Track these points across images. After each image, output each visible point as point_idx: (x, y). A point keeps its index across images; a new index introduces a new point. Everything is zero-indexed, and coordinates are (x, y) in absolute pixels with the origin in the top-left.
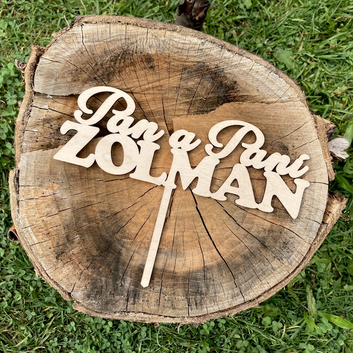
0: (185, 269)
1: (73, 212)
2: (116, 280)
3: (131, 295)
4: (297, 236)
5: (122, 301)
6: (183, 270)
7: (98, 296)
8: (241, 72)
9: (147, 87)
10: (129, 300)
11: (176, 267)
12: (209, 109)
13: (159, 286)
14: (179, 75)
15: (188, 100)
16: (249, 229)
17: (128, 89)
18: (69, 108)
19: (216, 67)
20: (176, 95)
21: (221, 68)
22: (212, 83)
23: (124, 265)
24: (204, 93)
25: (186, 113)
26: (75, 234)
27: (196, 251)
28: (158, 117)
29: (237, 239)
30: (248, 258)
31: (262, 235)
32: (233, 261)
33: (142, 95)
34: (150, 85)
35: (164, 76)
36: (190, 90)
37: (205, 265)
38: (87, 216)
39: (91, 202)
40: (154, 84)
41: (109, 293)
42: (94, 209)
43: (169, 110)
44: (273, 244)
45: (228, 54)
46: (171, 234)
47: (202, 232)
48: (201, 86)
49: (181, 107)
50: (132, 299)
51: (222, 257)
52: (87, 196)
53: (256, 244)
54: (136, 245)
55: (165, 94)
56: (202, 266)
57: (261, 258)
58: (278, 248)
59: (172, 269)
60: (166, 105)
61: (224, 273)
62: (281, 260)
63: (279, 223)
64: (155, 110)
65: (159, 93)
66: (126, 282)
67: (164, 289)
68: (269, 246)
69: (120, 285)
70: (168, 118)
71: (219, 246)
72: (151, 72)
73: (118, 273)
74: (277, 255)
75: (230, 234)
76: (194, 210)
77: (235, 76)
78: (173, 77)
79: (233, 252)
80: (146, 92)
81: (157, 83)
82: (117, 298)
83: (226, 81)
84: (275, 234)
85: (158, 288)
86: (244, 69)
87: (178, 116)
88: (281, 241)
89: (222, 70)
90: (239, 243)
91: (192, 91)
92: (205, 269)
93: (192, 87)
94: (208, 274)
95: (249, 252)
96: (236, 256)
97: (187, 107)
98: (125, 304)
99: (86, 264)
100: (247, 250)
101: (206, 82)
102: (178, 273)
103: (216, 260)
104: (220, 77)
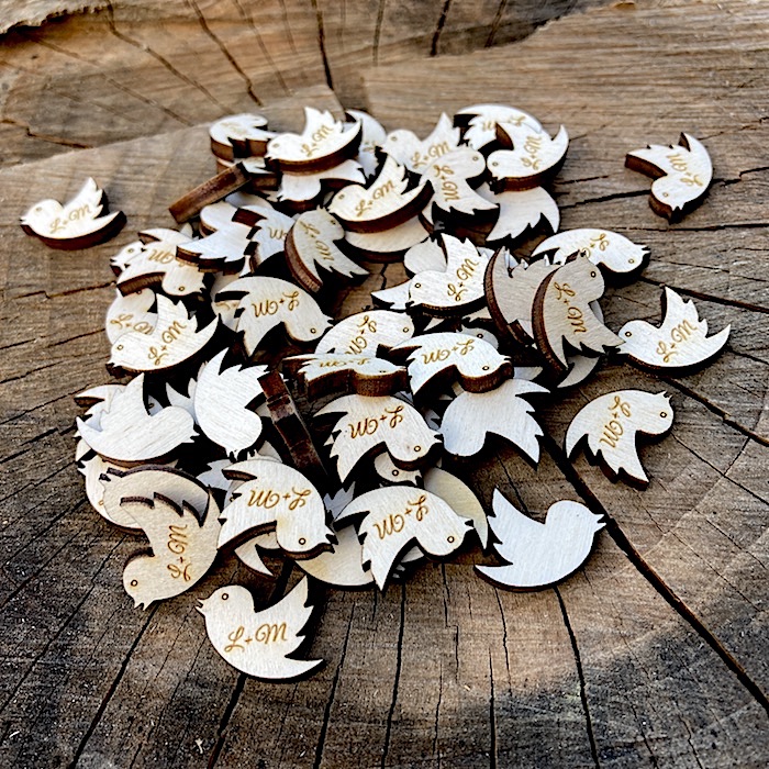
6: (447, 700)
20: (374, 17)
24: (478, 9)
51: (679, 607)
56: (569, 668)
65: (306, 15)
71: (648, 544)
103: (648, 627)
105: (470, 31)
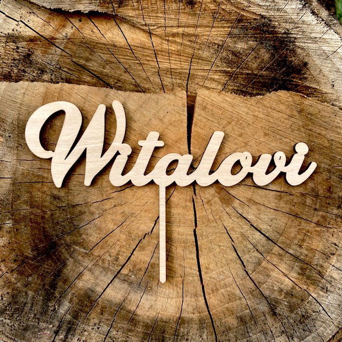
0: (152, 314)
1: (13, 184)
2: (49, 300)
3: (64, 327)
4: (323, 312)
5: (48, 332)
6: (148, 314)
7: (15, 316)
8: (319, 52)
9: (175, 30)
10: (59, 334)
11: (140, 307)
12: (255, 92)
13: (108, 325)
14: (229, 27)
15: (229, 69)
16: (259, 283)
17: (146, 25)
18: (51, 29)
19: (285, 33)
20: (215, 56)
21: (292, 36)
22: (273, 55)
23: (65, 281)
24: (255, 66)
25: (220, 87)
26: (7, 218)
27: (175, 293)
28: (179, 81)
29: (238, 292)
30: (246, 323)
31: (276, 295)
32: (224, 321)
33: (164, 42)
34: (180, 30)
35: (205, 22)
36: (236, 55)
37: (182, 315)
38: (32, 197)
39: (43, 177)
40: (187, 30)
41: (33, 315)
42: (45, 189)
43: (197, 75)
44: (287, 313)
45: (309, 18)
46: (146, 258)
47: (191, 269)
48: (255, 55)
49: (216, 77)
50: (64, 333)
51: (209, 311)
52: (39, 166)
53: (264, 307)
54: (91, 258)
55: (199, 49)
56: (178, 315)
57: (264, 327)
58: (291, 321)
59: (133, 308)
60: (195, 66)
61: (205, 334)
62: (290, 338)
63: (305, 287)
64: (176, 69)
65: (190, 47)
66: (61, 307)
67: (114, 333)
68: (280, 315)
69: (52, 308)
70: (192, 87)
71: (209, 294)
72: (188, 10)
73: (54, 290)
74: (288, 330)
75: (230, 281)
76: (190, 233)
77: (308, 55)
78: (218, 27)
79: (227, 309)
80: (170, 39)
81: (191, 29)
82: (43, 325)
83: (293, 59)
84: (294, 300)
85: (105, 328)
86: (324, 48)
87: (207, 88)
88: (300, 313)
89: (293, 39)
90: (240, 299)
91: (239, 58)
92: (181, 321)
93: (241, 51)
94: (182, 329)
95: (250, 314)
96: (230, 315)
97: (224, 79)
98: (51, 337)
99: (12, 265)
100: (248, 311)
101: (263, 51)
102: (140, 316)
103: (199, 313)
104: (287, 49)
105: (248, 74)
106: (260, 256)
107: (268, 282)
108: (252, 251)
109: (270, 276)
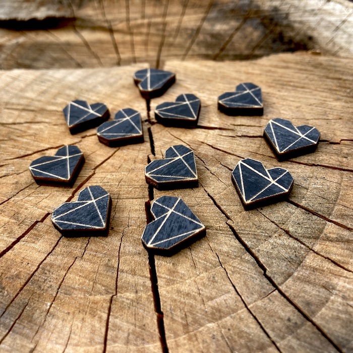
20: (189, 41)
22: (264, 33)
34: (146, 21)
36: (216, 38)
40: (153, 19)
46: (36, 255)
48: (241, 34)
65: (157, 35)
77: (310, 28)
78: (190, 14)
80: (135, 31)
91: (220, 40)
93: (222, 32)
106: (297, 245)
107: (333, 302)
108: (276, 235)
109: (334, 288)
